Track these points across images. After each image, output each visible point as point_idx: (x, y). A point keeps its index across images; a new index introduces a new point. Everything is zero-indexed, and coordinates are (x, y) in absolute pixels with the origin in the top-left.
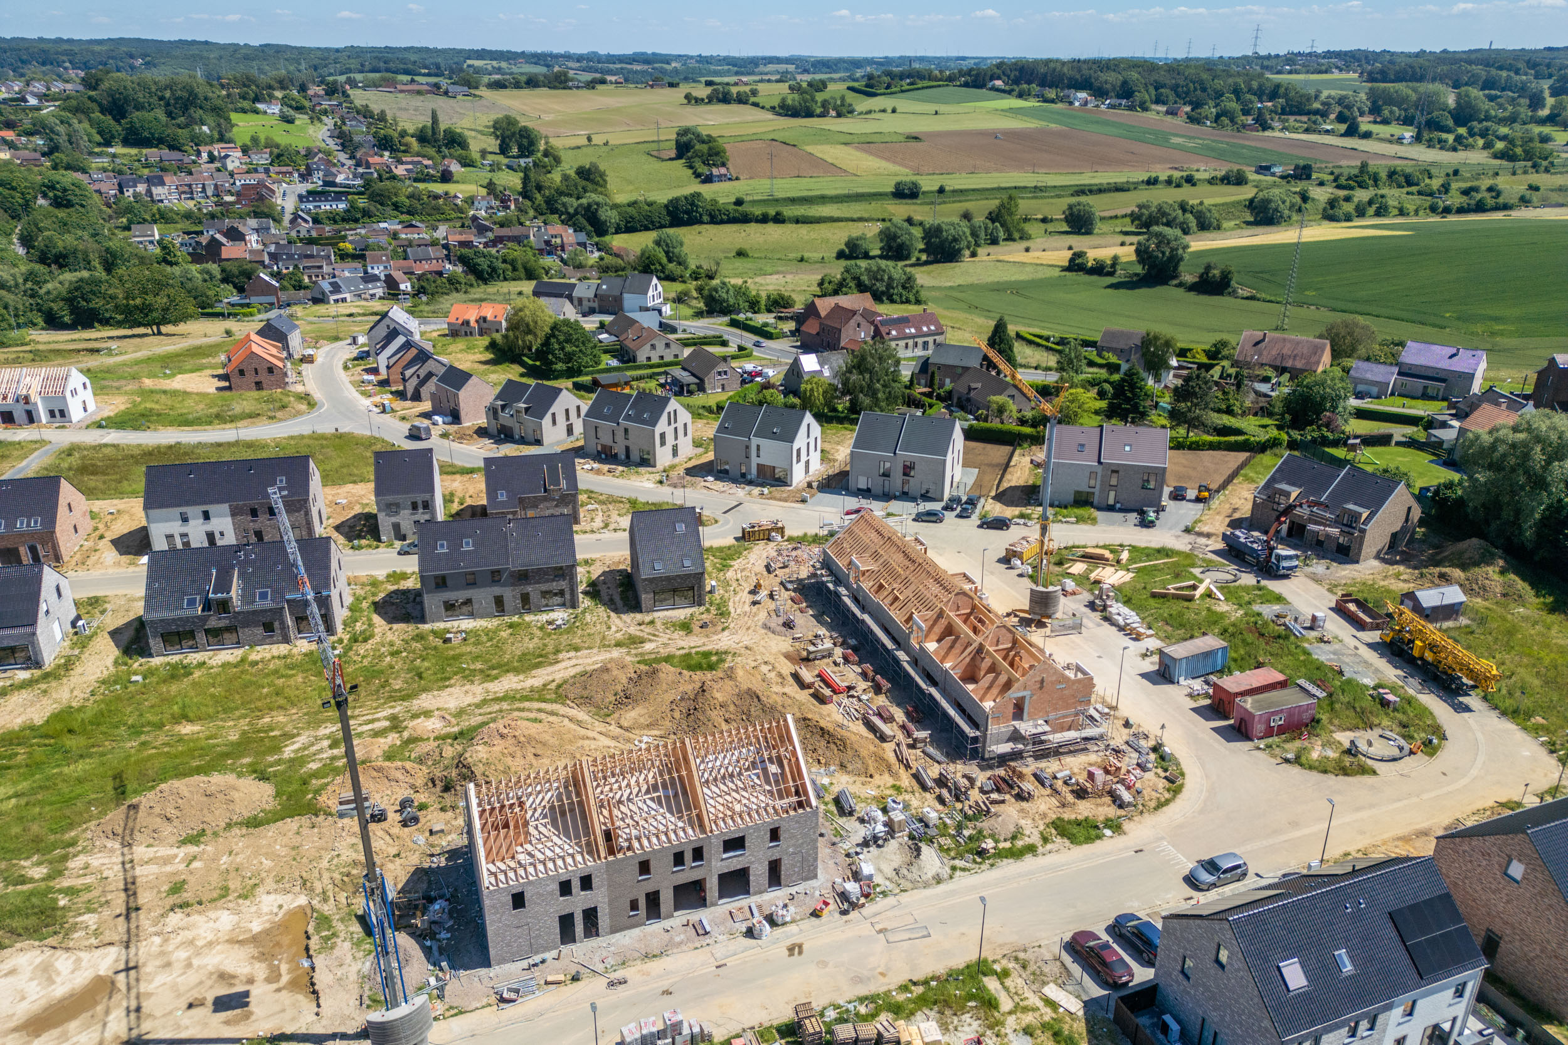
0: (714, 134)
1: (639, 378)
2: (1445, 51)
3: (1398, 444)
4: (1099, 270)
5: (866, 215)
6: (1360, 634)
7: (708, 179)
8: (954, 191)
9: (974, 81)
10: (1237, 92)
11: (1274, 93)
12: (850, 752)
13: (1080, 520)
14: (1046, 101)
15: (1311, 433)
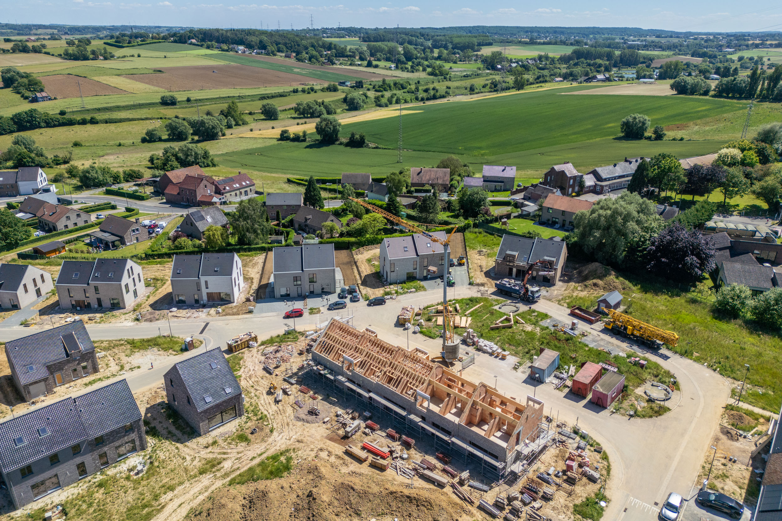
0: (28, 71)
1: (69, 242)
2: (385, 28)
3: (515, 217)
4: (297, 139)
5: (149, 116)
6: (592, 326)
7: (35, 100)
8: (196, 100)
9: (179, 40)
10: (313, 46)
11: (329, 47)
12: (436, 508)
13: (418, 289)
14: (223, 50)
15: (480, 219)
